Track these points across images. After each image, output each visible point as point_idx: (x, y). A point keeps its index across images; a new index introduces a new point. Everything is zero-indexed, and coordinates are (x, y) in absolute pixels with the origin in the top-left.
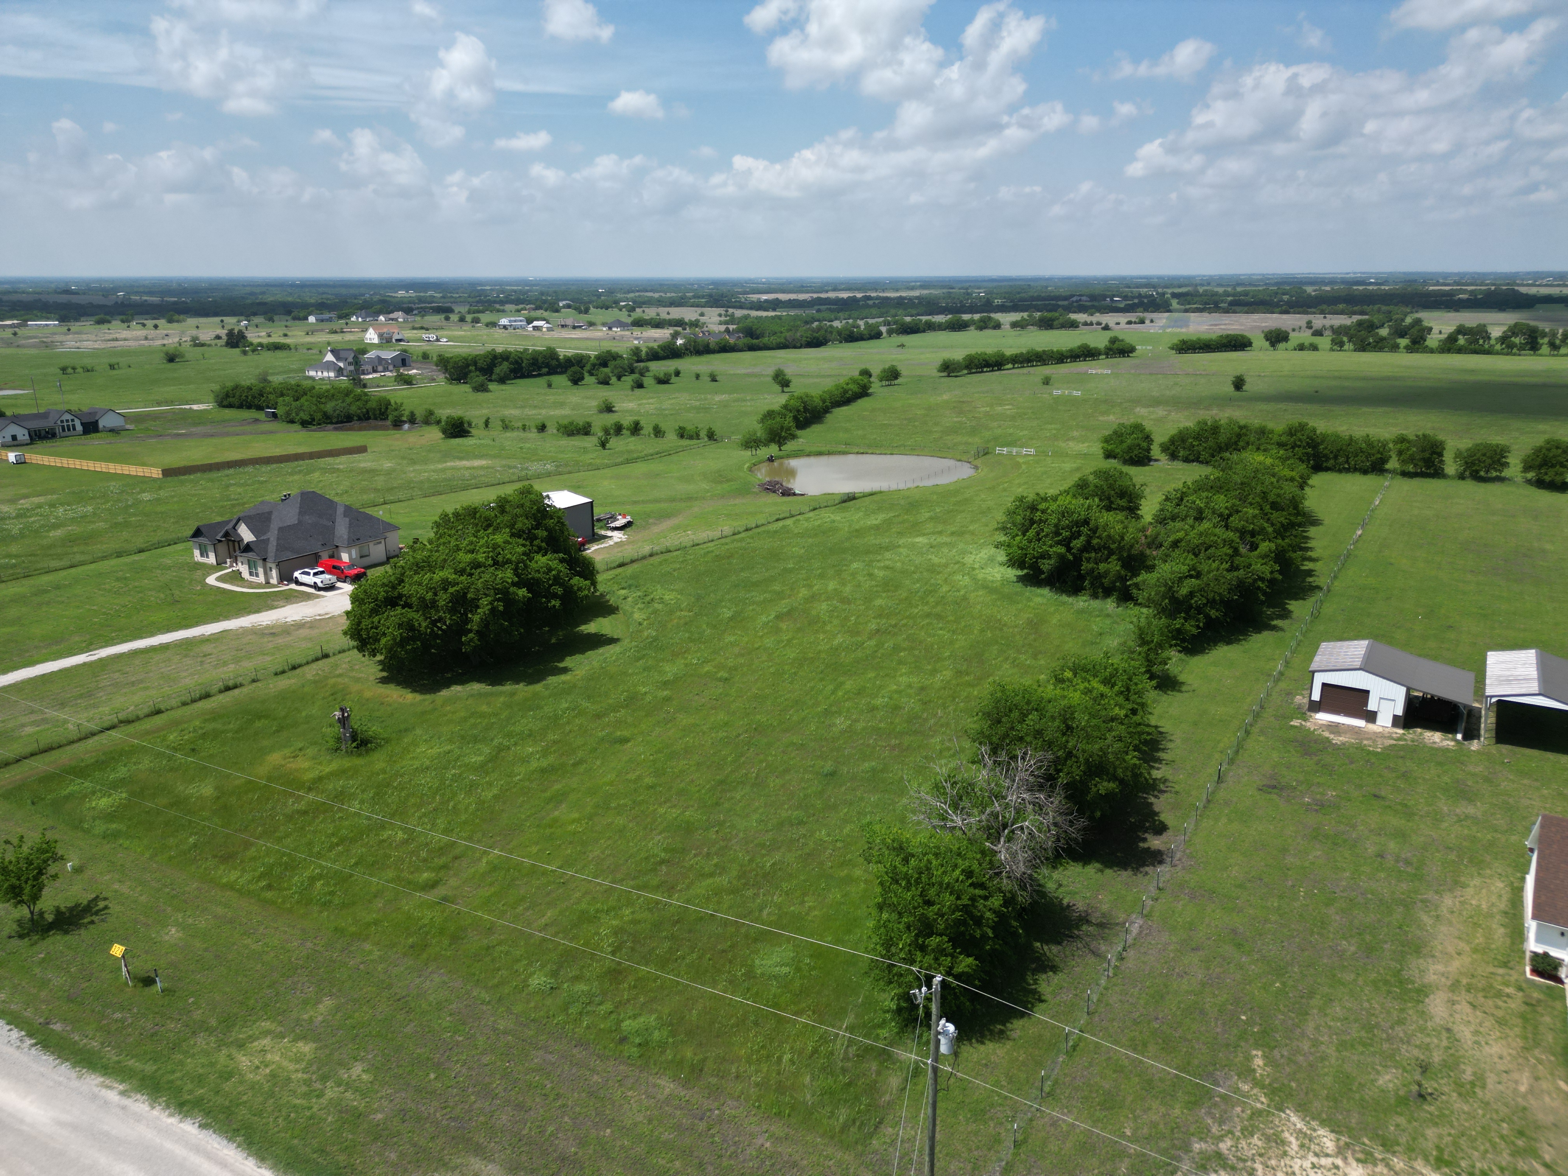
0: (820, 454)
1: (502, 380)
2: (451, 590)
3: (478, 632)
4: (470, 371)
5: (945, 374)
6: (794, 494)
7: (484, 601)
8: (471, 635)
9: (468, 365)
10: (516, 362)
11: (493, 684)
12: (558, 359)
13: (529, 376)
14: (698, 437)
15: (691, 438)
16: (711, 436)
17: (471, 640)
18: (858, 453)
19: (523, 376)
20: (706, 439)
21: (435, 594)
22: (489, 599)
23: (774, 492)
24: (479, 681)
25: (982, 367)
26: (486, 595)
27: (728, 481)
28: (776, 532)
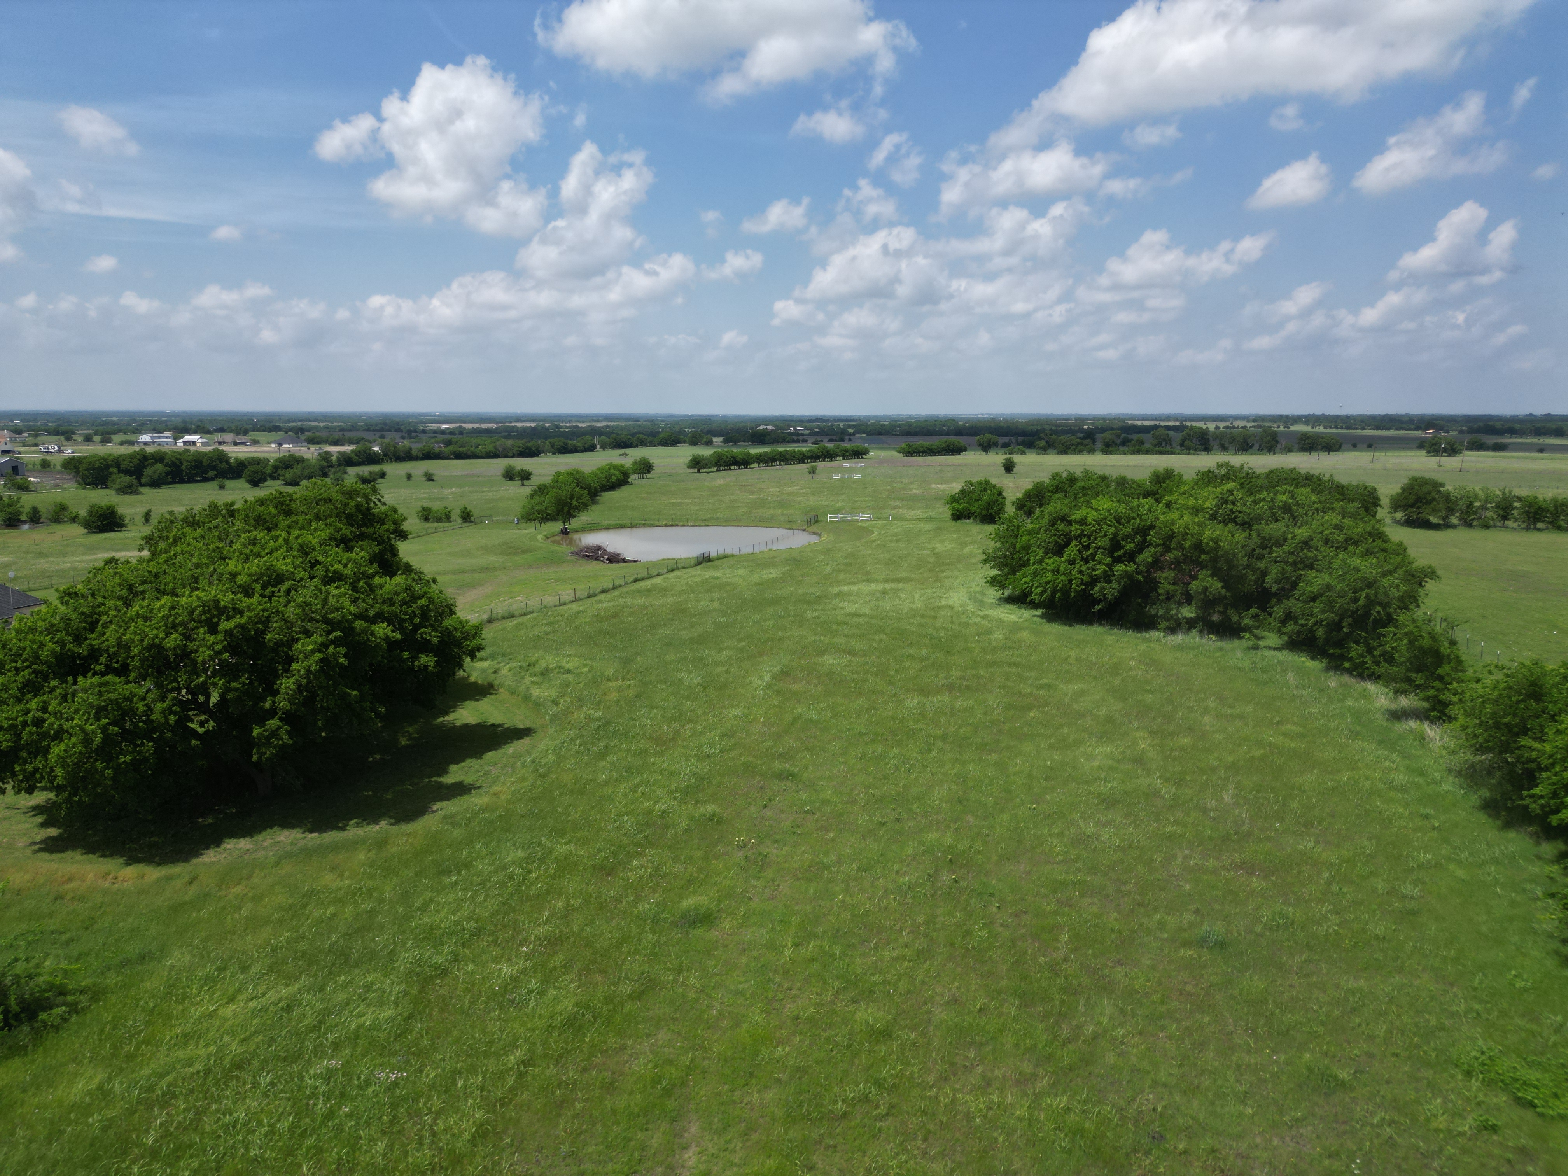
0: (621, 527)
1: (156, 484)
2: (226, 625)
3: (288, 718)
4: (111, 473)
5: (696, 470)
6: (624, 561)
7: (306, 645)
8: (273, 723)
9: (108, 467)
10: (173, 464)
11: (319, 827)
12: (227, 462)
13: (190, 480)
14: (448, 518)
15: (439, 520)
16: (466, 517)
17: (274, 733)
18: (666, 525)
19: (182, 481)
20: (460, 520)
21: (187, 637)
22: (318, 638)
23: (597, 559)
24: (286, 824)
25: (730, 465)
26: (307, 633)
27: (524, 552)
28: (649, 591)
